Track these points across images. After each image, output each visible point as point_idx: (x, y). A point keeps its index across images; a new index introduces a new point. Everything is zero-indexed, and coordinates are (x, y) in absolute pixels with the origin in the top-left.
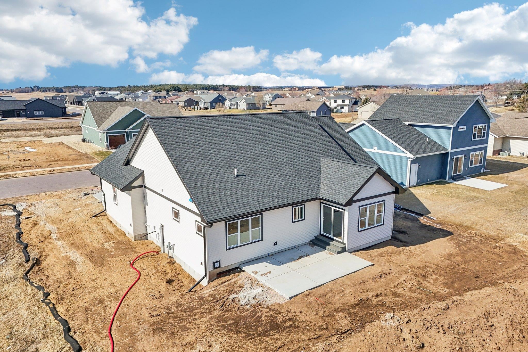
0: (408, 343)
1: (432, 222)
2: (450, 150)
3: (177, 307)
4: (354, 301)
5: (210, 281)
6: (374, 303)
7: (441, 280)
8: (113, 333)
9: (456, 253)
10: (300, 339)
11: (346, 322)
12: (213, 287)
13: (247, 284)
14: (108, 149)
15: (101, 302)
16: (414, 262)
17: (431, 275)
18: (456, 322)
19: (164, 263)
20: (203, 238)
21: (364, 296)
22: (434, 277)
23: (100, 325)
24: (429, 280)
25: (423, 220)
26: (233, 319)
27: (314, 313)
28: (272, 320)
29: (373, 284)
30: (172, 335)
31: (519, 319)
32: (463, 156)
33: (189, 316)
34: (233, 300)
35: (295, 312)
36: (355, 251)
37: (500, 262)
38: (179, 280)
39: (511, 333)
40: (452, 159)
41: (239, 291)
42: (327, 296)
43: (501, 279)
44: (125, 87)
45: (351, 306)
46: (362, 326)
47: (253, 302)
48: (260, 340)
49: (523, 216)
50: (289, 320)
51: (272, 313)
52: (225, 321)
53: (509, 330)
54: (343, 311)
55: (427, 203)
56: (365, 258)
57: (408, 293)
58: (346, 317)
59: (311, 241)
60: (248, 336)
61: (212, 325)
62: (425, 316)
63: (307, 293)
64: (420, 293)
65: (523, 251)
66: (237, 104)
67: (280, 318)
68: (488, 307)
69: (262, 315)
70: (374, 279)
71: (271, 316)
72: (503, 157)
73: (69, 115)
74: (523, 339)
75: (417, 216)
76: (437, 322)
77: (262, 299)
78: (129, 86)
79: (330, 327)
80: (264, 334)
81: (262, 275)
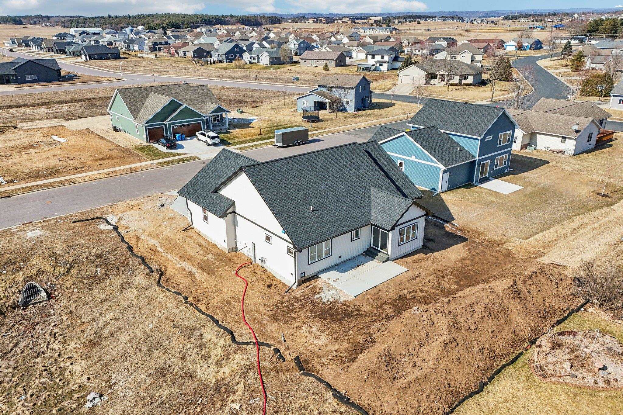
0: (426, 322)
1: (455, 228)
2: (477, 158)
3: (281, 304)
4: (395, 297)
5: (299, 285)
6: (408, 297)
7: (454, 279)
8: (248, 322)
9: (467, 258)
10: (364, 322)
11: (391, 310)
12: (302, 290)
13: (325, 287)
14: (147, 142)
15: (228, 302)
16: (437, 266)
17: (447, 276)
18: (453, 310)
19: (259, 272)
20: (294, 259)
21: (402, 293)
22: (449, 277)
23: (237, 318)
24: (445, 279)
25: (448, 227)
26: (320, 311)
27: (371, 306)
28: (345, 311)
29: (408, 284)
30: (285, 322)
31: (490, 306)
32: (489, 161)
33: (292, 310)
34: (318, 298)
35: (359, 306)
36: (396, 259)
37: (496, 263)
38: (275, 285)
39: (484, 314)
40: (479, 165)
41: (320, 292)
42: (378, 295)
43: (492, 277)
44: (104, 18)
45: (394, 300)
46: (400, 313)
47: (331, 300)
48: (340, 323)
49: (525, 221)
50: (356, 310)
51: (344, 307)
52: (316, 312)
53: (483, 313)
54: (389, 303)
55: (453, 209)
56: (402, 265)
57: (430, 290)
58: (390, 308)
59: (364, 252)
60: (332, 322)
61: (308, 316)
62: (436, 307)
63: (365, 293)
64: (438, 290)
65: (515, 254)
66: (258, 57)
67: (350, 310)
68: (474, 300)
69: (338, 308)
70: (408, 281)
71: (344, 308)
72: (529, 152)
73: (64, 77)
74: (490, 317)
75: (444, 223)
76: (442, 310)
77: (336, 297)
78: (109, 16)
79: (381, 314)
80: (341, 319)
81: (334, 281)
